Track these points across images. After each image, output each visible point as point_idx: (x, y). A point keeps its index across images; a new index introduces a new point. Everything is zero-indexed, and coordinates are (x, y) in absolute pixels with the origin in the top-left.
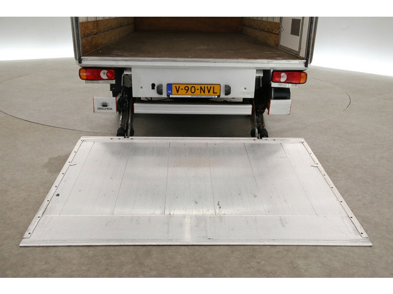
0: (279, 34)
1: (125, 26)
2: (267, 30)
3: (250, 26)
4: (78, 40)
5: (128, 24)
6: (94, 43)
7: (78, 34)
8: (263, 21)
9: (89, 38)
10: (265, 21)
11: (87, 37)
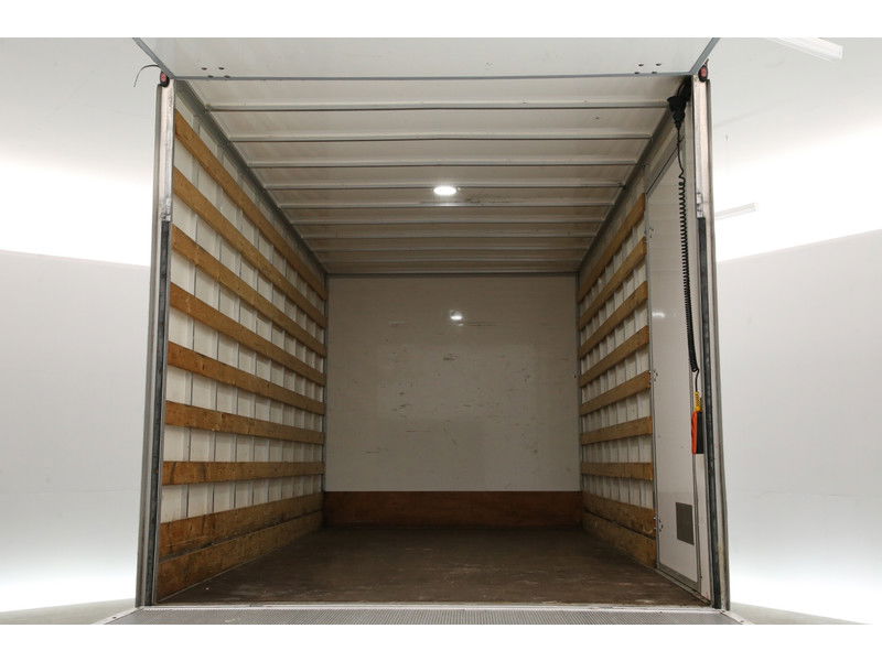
0: (654, 537)
1: (296, 518)
2: (630, 526)
3: (598, 514)
4: (151, 565)
5: (305, 514)
6: (196, 567)
7: (151, 552)
8: (620, 503)
9: (184, 559)
10: (625, 504)
11: (181, 554)
